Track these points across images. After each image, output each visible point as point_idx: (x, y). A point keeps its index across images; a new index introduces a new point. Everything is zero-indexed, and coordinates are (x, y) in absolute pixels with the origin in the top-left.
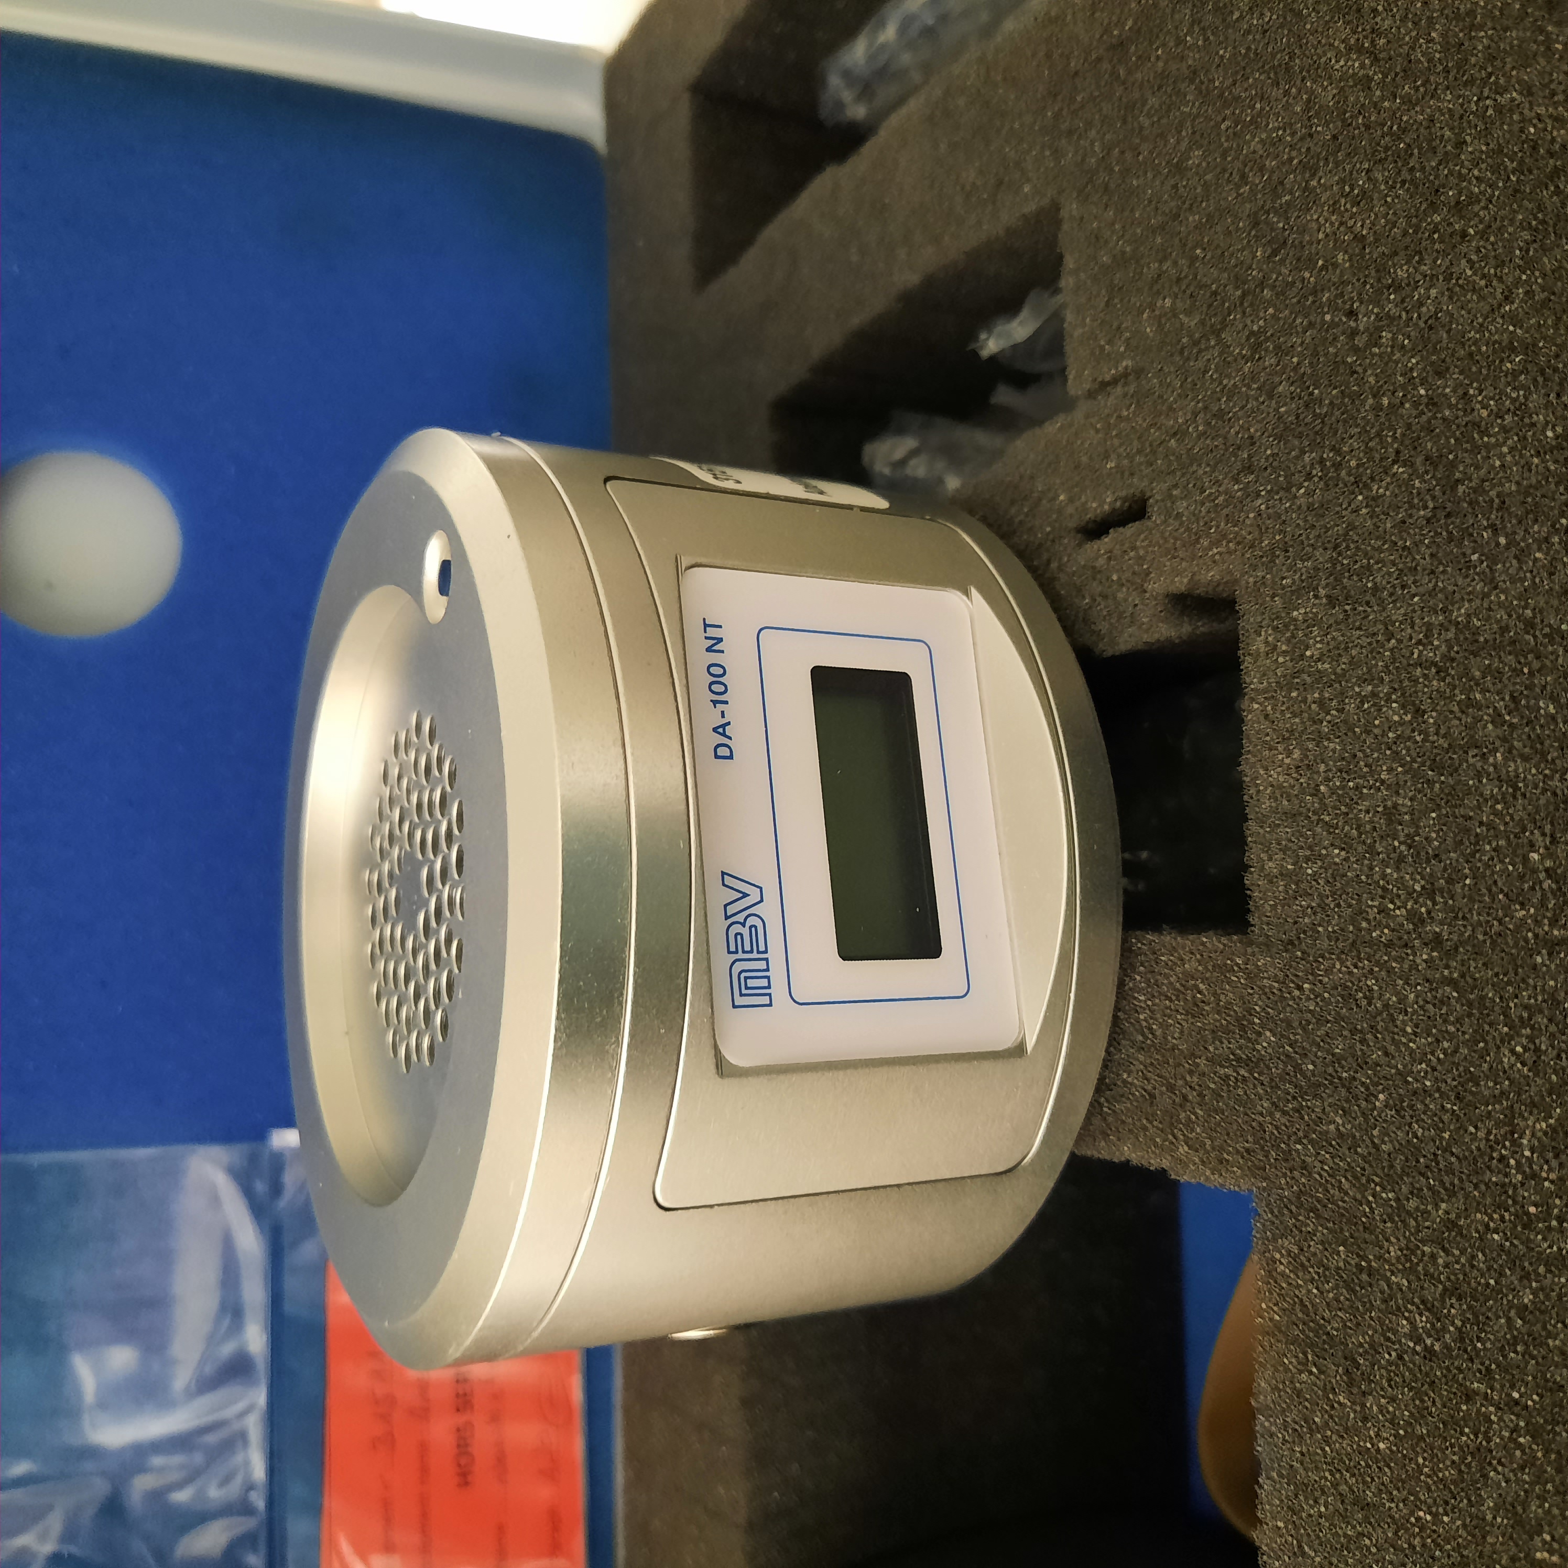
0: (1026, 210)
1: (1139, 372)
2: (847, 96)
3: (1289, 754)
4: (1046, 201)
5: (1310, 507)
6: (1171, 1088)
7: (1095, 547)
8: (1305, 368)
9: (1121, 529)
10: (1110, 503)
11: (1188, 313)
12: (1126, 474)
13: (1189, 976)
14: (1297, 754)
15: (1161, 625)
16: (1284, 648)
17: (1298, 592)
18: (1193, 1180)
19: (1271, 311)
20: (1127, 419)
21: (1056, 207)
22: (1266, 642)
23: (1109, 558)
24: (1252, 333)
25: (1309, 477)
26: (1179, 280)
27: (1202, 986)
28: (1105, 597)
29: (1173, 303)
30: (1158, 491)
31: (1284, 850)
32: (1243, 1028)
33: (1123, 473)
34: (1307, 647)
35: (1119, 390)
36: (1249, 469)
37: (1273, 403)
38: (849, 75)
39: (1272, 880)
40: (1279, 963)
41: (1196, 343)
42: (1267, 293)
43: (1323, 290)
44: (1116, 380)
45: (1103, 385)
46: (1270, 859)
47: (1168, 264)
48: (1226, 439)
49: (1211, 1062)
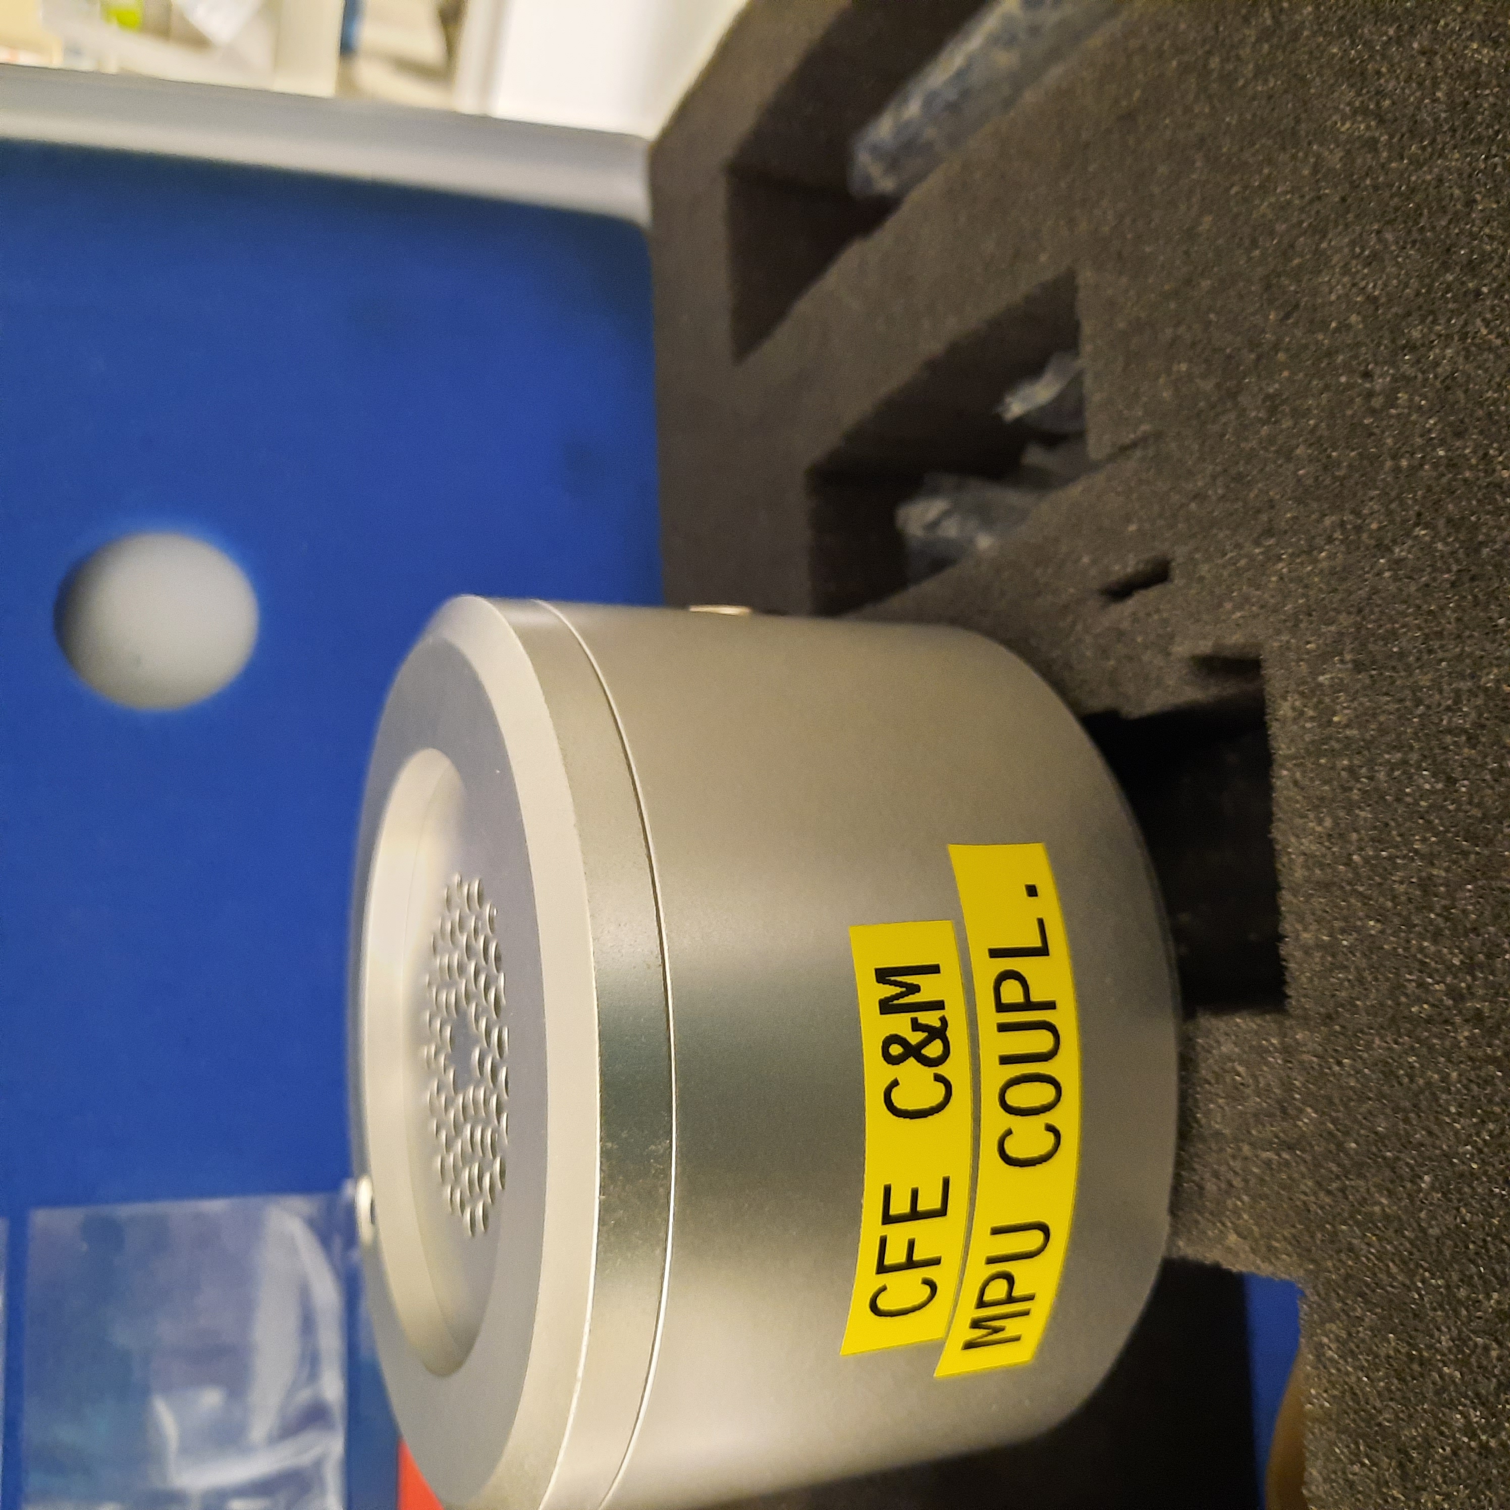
0: (1043, 279)
1: (1158, 436)
2: (877, 169)
3: (1320, 822)
4: (1062, 269)
5: (1332, 572)
7: (1120, 609)
8: (1323, 430)
9: (1144, 592)
10: (1133, 566)
11: (1204, 377)
12: (1148, 537)
14: (1328, 823)
15: (1187, 687)
16: (1311, 713)
17: (1323, 656)
18: (1244, 1270)
19: (1286, 373)
20: (1148, 482)
21: (1072, 275)
22: (1294, 708)
23: (1134, 621)
24: (1268, 396)
25: (1330, 540)
26: (1193, 344)
27: (1239, 1068)
28: (1130, 659)
29: (1189, 368)
30: (1180, 553)
31: (1319, 921)
32: (1284, 1108)
33: (1144, 536)
34: (1335, 713)
35: (1139, 452)
36: (1269, 532)
37: (1291, 466)
38: (876, 151)
39: (1307, 951)
40: (1318, 1037)
41: (1213, 407)
42: (1281, 356)
43: (1337, 352)
44: (1135, 444)
45: (1123, 449)
46: (1305, 929)
47: (1182, 329)
48: (1246, 502)
49: (1254, 1145)
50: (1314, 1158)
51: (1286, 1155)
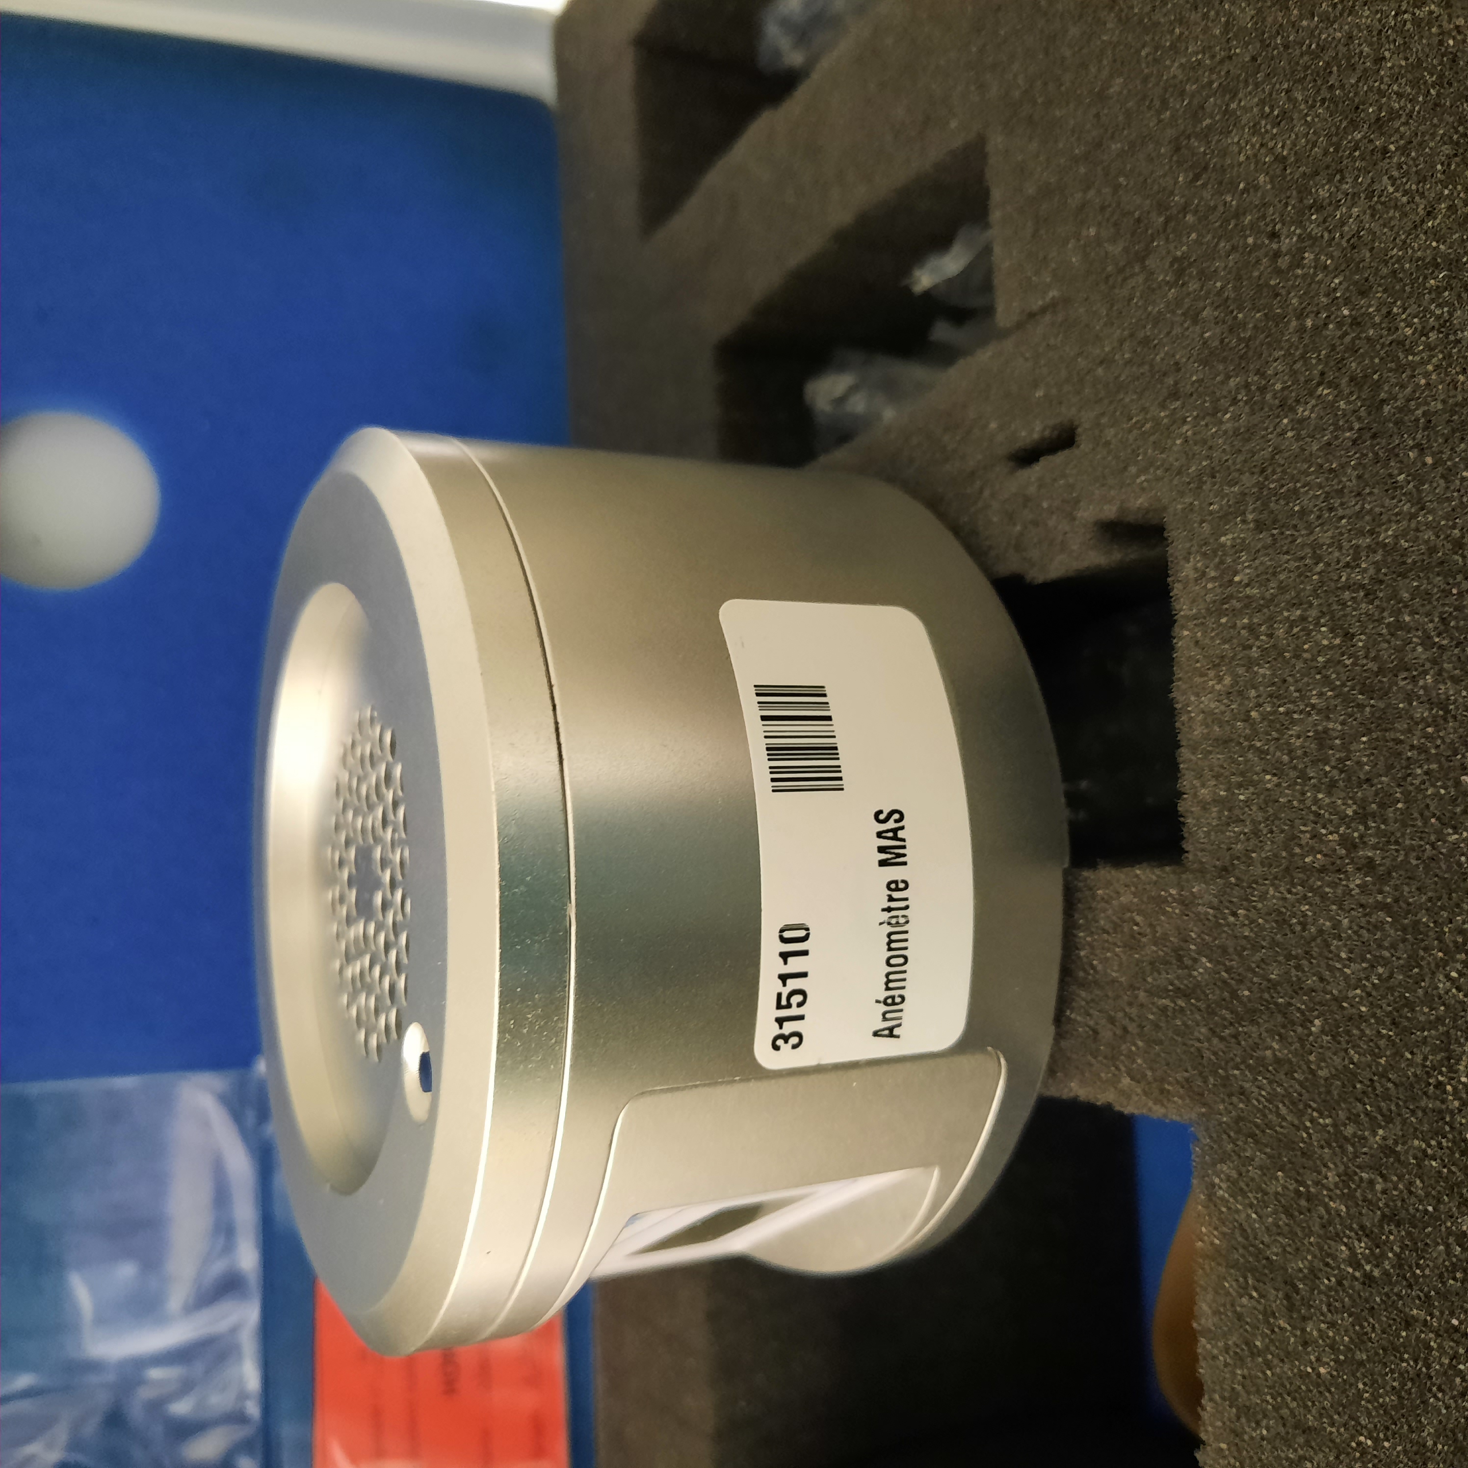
0: (954, 145)
1: (1066, 301)
2: (785, 44)
3: (1220, 680)
4: (972, 136)
5: (1236, 433)
6: (1112, 1021)
8: (1229, 292)
10: (1039, 432)
11: (1112, 241)
12: (1055, 403)
13: (1125, 909)
14: (1228, 680)
15: (1090, 552)
16: (1213, 574)
17: (1225, 517)
18: (1137, 1111)
19: (1194, 236)
20: (1056, 347)
21: (982, 141)
22: (1195, 569)
23: (1040, 486)
24: (1176, 259)
25: (1235, 401)
26: (1103, 208)
27: (1138, 918)
28: (1036, 524)
29: (1098, 232)
30: (1086, 419)
31: (1216, 777)
32: (1179, 957)
33: (1051, 402)
34: (1236, 573)
35: (1048, 318)
36: (1175, 395)
37: (1198, 329)
39: (1205, 807)
40: (1214, 889)
41: (1121, 271)
42: (1190, 218)
43: (1245, 213)
44: (1044, 310)
45: (1032, 315)
46: (1203, 786)
47: (1091, 193)
48: (1152, 366)
49: (1150, 993)
50: (1208, 1006)
51: (1181, 1003)
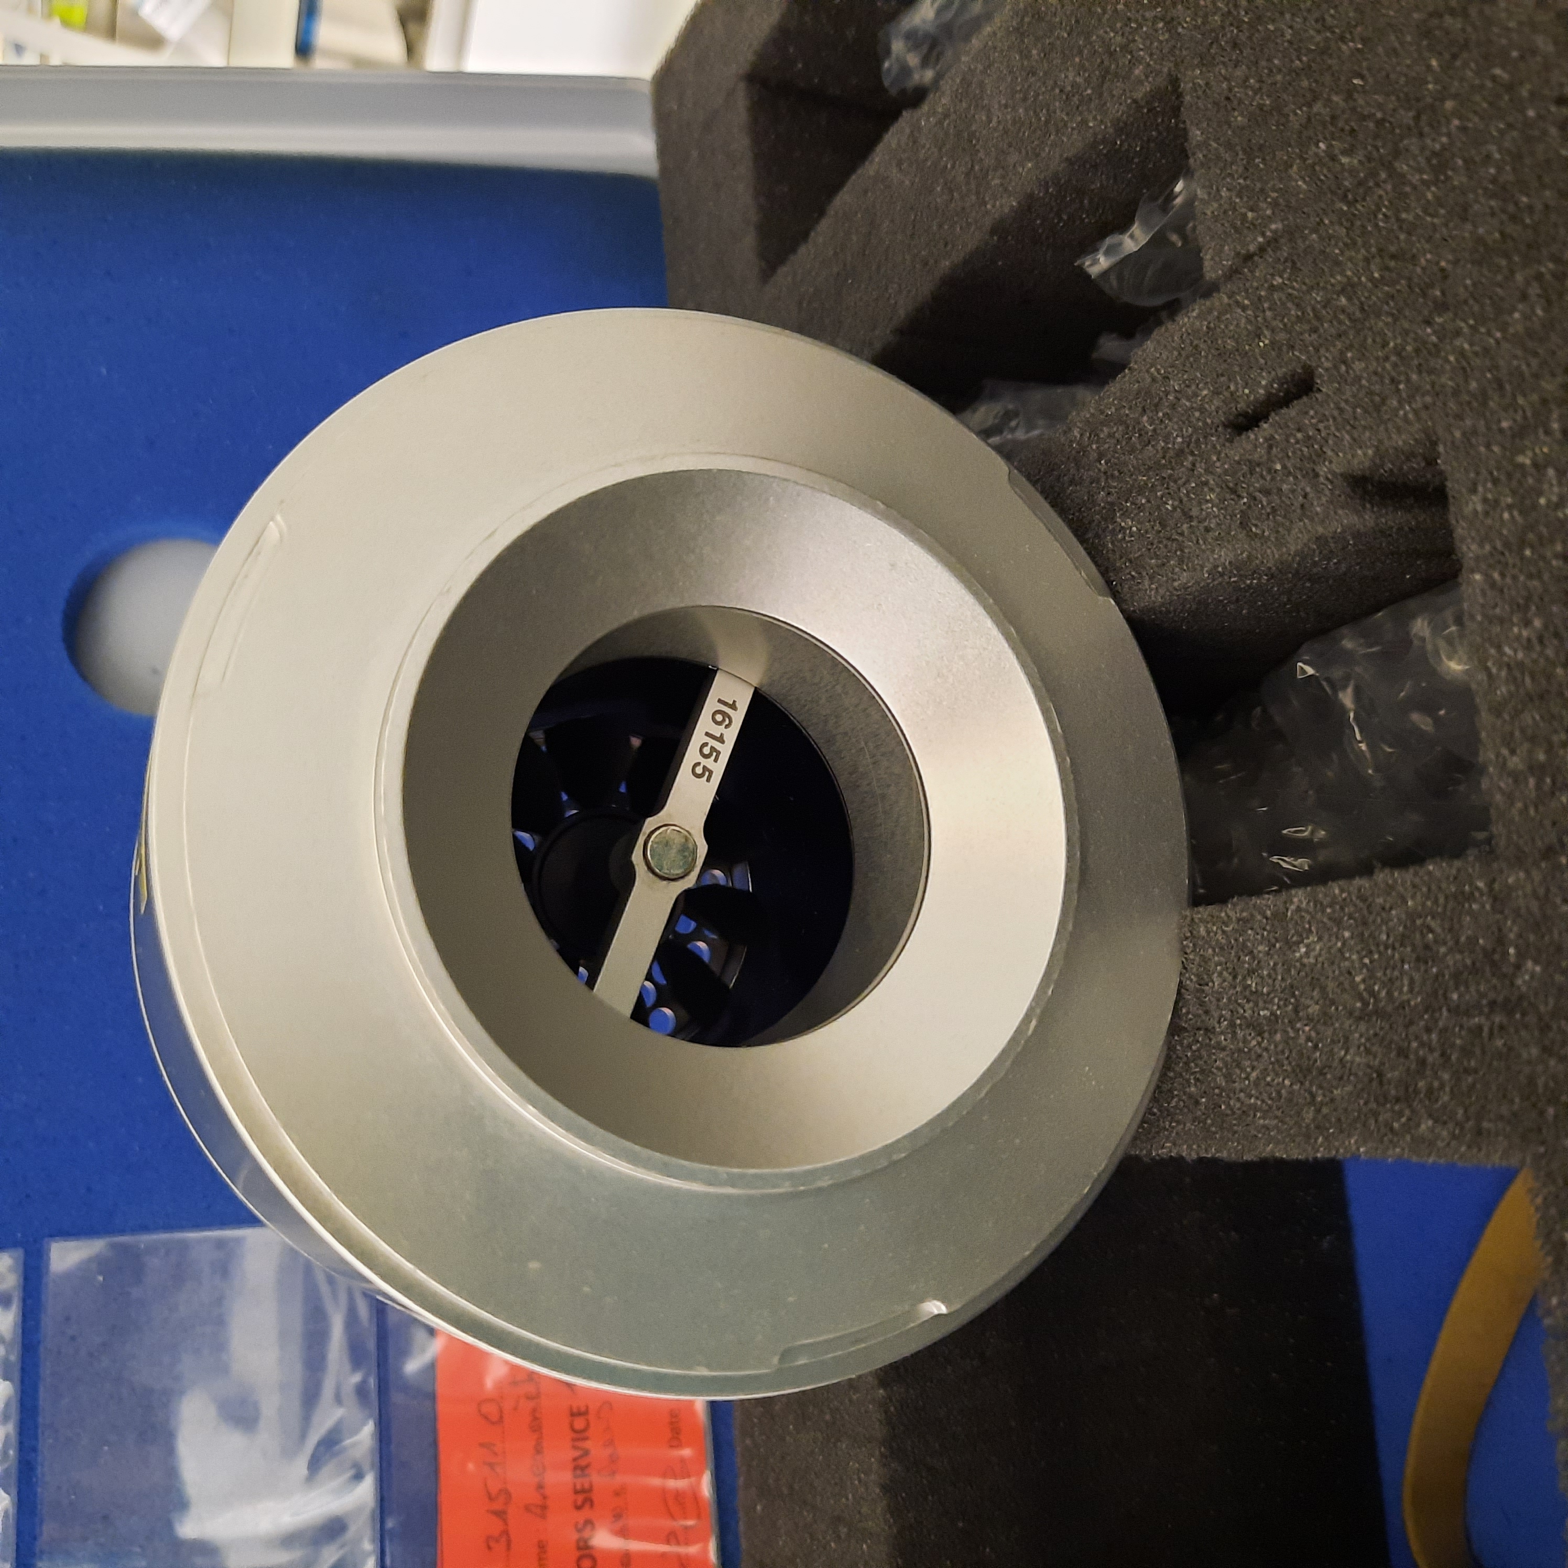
0: (1138, 95)
1: (1291, 233)
2: (913, 60)
3: (1527, 623)
4: (1161, 81)
5: (1530, 334)
6: (1403, 1053)
7: (1252, 436)
8: (1508, 176)
9: (1284, 411)
10: (1265, 387)
11: (1347, 152)
12: (1285, 348)
13: (1412, 916)
14: (1537, 623)
15: (1340, 512)
16: (1509, 500)
17: (1520, 432)
18: (1442, 1161)
19: (1456, 122)
20: (1280, 288)
21: (1174, 82)
22: (1485, 500)
23: (1270, 447)
24: (1435, 154)
25: (1524, 297)
26: (1334, 118)
27: (1433, 924)
28: (1267, 492)
29: (1330, 146)
30: (1324, 366)
31: (1533, 739)
32: (1494, 964)
33: (1280, 349)
34: (1540, 493)
35: (1270, 257)
36: (1441, 307)
37: (1469, 226)
38: (913, 38)
39: (1516, 777)
40: (1537, 876)
41: (1360, 183)
42: (1449, 105)
43: (1521, 83)
44: (1262, 250)
45: (1249, 257)
46: (1513, 752)
47: (1318, 107)
48: (1409, 279)
49: (1455, 1011)
50: (1540, 1019)
51: (1498, 1019)
